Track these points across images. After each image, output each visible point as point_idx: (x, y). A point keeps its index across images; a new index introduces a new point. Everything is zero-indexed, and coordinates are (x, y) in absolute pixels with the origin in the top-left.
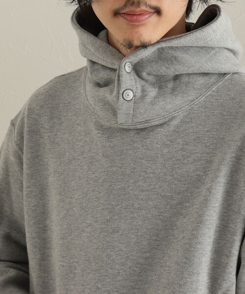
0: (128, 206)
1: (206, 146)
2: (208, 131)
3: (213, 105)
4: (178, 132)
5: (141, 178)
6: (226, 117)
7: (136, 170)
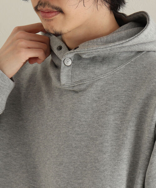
0: (68, 145)
1: (123, 103)
2: (125, 91)
3: (130, 72)
4: (103, 91)
5: (77, 125)
6: (138, 81)
7: (73, 119)
